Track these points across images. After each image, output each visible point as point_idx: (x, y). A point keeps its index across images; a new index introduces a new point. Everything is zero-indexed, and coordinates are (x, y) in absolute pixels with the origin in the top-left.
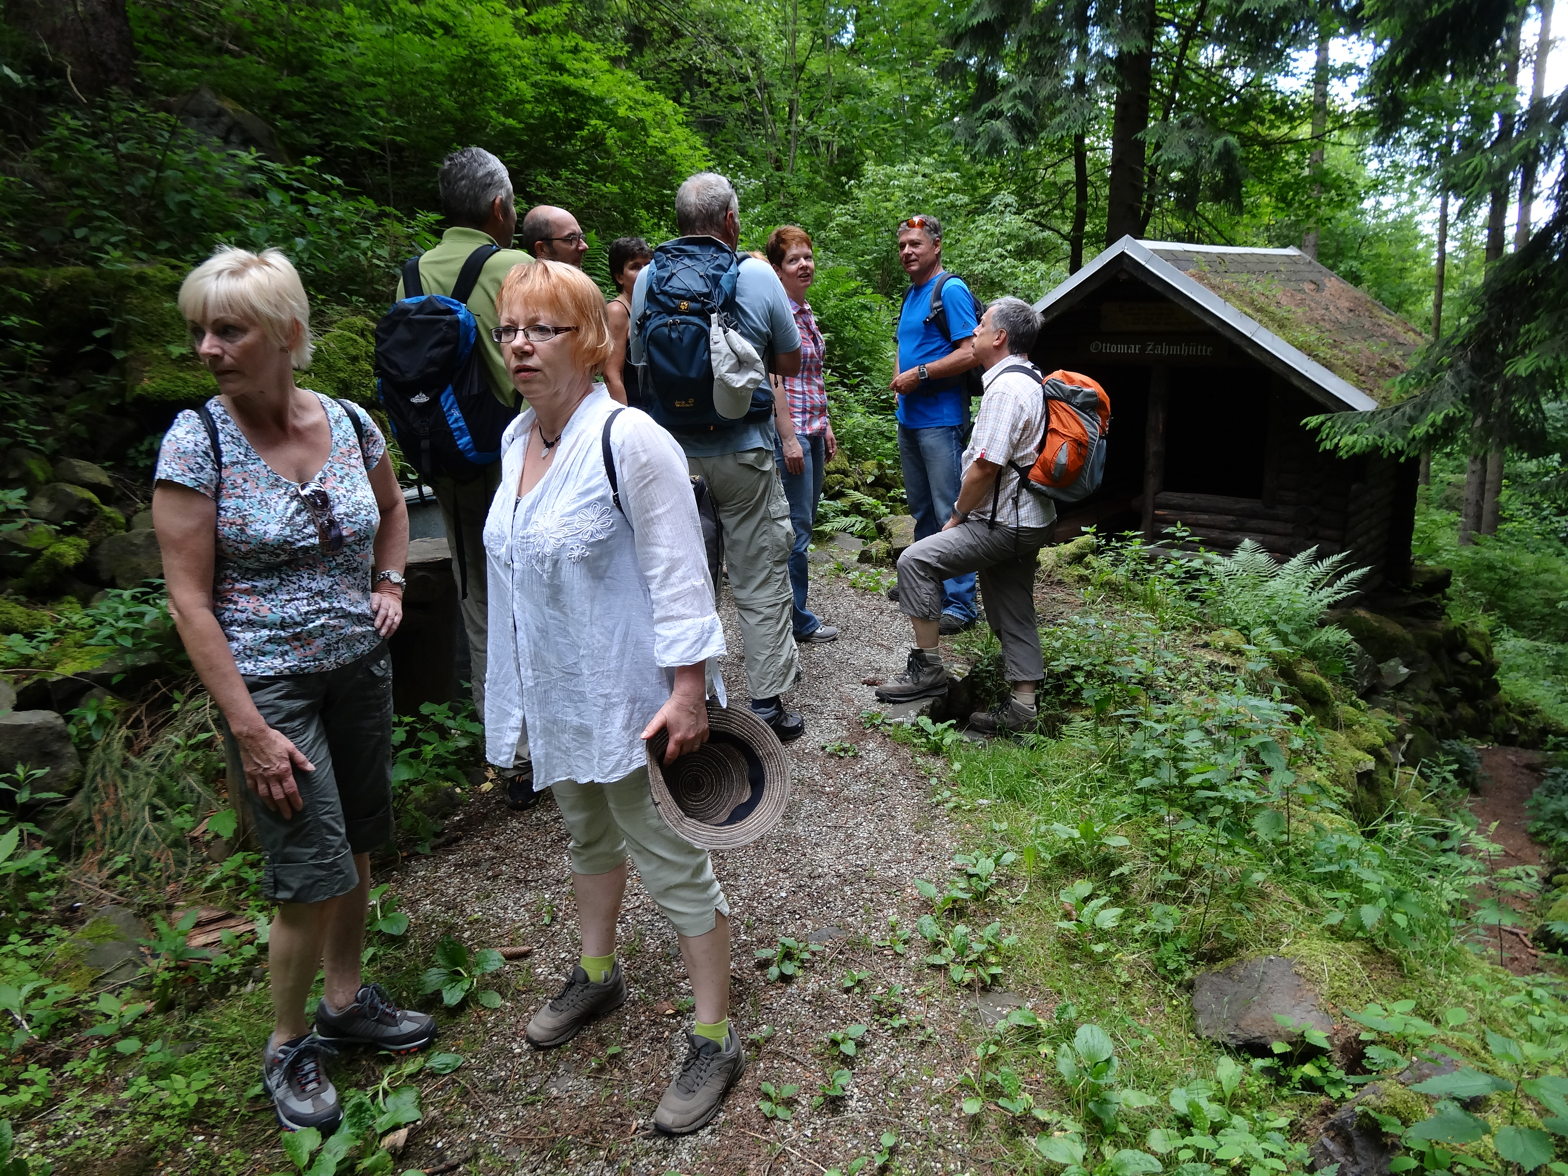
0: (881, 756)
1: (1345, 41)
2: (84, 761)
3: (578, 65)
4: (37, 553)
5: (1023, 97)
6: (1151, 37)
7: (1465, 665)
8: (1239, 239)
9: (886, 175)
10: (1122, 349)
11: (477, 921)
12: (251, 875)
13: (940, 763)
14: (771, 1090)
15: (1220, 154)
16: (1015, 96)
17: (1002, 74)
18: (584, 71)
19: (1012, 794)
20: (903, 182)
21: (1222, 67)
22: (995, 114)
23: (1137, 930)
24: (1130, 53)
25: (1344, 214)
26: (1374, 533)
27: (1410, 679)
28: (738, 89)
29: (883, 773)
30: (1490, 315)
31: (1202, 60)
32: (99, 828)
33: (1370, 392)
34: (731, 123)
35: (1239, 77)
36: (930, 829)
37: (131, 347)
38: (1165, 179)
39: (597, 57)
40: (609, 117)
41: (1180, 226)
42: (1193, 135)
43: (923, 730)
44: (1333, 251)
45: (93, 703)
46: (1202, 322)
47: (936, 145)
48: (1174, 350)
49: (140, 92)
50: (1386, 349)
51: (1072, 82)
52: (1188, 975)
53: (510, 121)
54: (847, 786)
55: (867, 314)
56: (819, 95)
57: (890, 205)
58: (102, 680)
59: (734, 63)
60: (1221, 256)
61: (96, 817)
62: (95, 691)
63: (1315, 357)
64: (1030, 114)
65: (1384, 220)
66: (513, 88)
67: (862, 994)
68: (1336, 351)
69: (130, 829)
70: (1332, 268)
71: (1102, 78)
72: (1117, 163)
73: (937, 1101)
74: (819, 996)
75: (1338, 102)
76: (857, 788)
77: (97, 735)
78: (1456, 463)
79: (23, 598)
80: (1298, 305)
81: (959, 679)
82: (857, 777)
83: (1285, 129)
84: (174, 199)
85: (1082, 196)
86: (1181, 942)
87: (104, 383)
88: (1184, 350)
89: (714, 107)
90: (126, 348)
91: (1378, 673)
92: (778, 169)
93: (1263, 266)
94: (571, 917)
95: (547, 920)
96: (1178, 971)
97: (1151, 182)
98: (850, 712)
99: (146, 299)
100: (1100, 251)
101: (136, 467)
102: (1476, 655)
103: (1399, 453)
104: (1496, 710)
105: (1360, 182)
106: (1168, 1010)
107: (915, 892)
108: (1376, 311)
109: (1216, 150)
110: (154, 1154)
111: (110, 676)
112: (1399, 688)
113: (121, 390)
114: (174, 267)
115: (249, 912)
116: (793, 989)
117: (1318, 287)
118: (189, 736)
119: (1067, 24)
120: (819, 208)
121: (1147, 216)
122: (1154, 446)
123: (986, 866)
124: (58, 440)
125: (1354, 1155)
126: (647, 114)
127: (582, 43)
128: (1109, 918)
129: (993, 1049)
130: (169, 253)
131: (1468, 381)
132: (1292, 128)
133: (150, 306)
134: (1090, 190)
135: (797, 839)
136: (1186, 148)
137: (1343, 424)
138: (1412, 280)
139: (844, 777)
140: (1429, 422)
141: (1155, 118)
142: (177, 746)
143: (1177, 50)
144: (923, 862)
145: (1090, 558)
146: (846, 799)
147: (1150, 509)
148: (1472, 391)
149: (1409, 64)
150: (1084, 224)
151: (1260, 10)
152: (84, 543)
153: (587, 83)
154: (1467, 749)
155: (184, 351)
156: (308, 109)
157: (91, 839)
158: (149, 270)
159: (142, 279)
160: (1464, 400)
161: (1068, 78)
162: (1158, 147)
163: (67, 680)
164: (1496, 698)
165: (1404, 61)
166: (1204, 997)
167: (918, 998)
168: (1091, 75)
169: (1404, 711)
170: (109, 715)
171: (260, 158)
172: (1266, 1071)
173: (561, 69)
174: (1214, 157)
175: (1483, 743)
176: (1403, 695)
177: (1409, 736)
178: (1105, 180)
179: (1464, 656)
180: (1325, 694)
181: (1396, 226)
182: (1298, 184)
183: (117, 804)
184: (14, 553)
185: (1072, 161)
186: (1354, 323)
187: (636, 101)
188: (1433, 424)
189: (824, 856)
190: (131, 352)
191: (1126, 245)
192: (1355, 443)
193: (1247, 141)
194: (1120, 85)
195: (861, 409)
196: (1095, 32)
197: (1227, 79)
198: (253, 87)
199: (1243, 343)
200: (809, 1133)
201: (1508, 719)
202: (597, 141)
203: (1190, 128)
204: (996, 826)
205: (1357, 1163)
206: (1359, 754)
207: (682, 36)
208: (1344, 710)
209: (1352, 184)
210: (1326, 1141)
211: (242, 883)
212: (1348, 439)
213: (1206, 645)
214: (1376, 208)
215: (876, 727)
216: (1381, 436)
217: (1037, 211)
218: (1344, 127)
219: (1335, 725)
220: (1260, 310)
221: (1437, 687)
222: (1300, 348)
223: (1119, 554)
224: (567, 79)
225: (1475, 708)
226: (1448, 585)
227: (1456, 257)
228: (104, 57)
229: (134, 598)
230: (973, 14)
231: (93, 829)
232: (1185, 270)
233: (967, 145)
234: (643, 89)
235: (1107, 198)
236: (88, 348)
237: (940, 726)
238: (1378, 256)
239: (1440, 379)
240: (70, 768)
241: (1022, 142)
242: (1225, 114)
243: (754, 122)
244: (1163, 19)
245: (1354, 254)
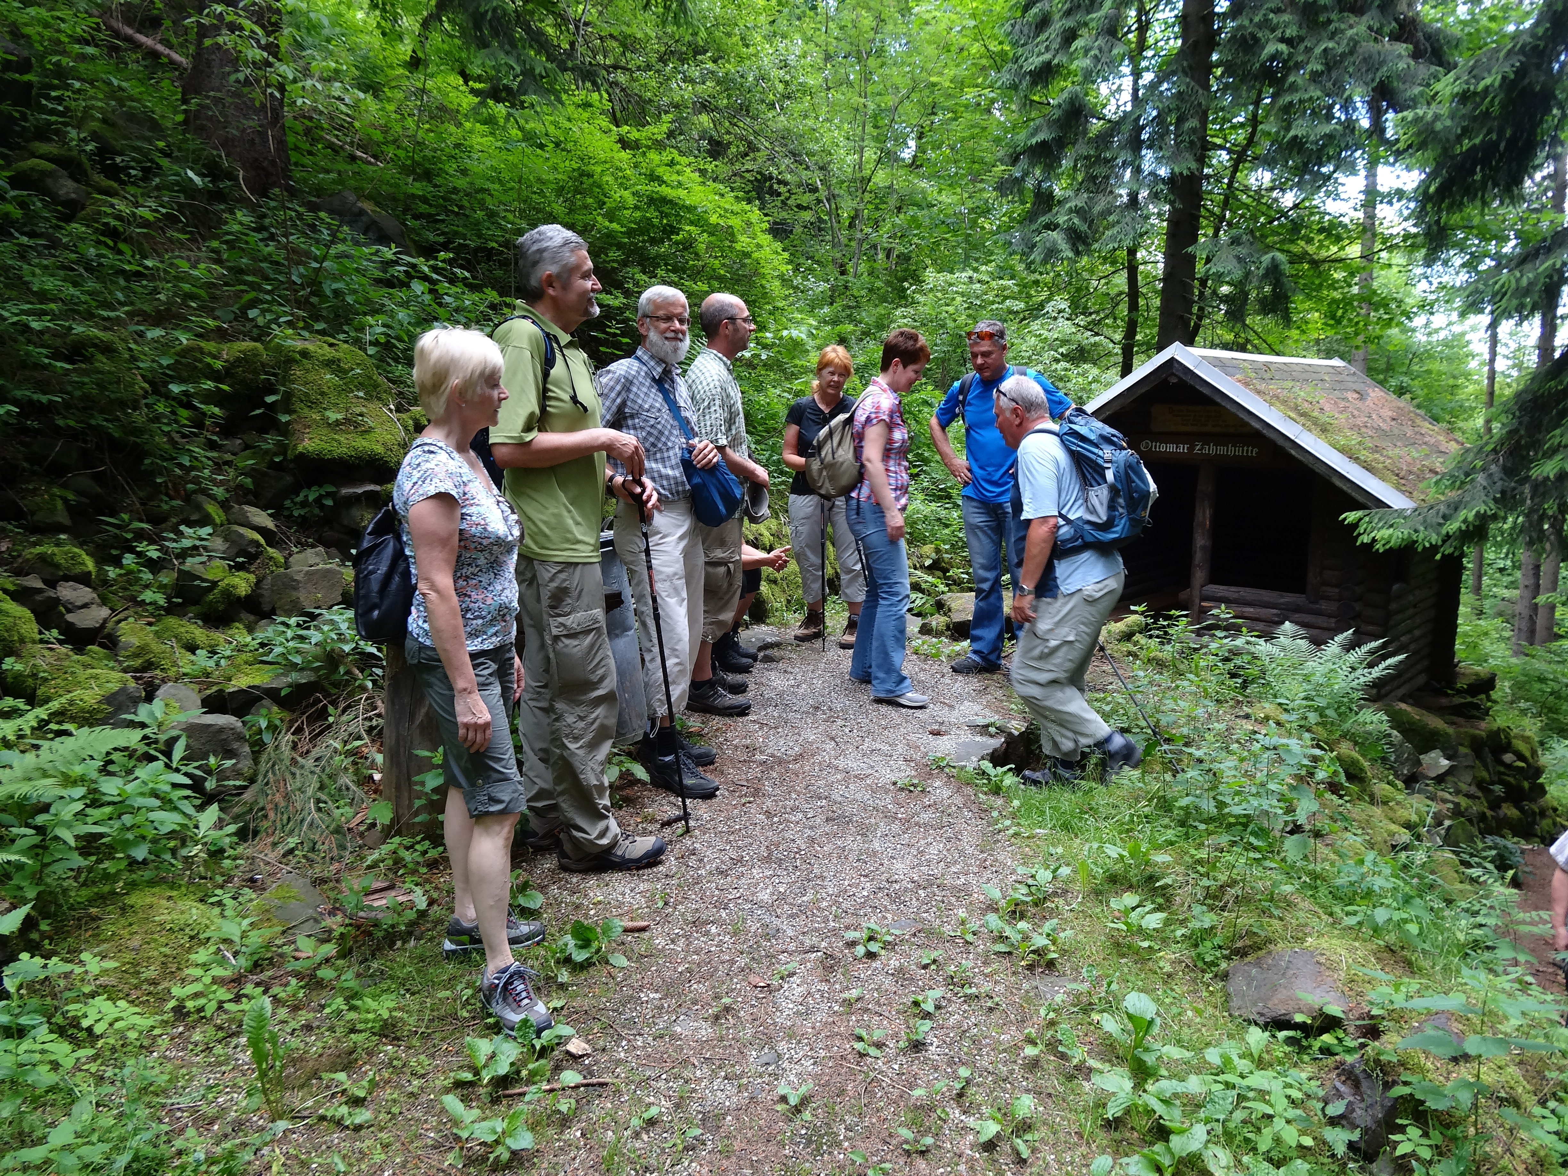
0: (946, 793)
1: (1392, 169)
2: (256, 761)
3: (675, 177)
4: (215, 584)
5: (1078, 211)
6: (1202, 160)
7: (1509, 766)
8: (1287, 351)
9: (946, 282)
10: (1171, 448)
11: (600, 902)
12: (407, 856)
13: (1000, 802)
14: (864, 1034)
15: (1267, 269)
16: (1071, 211)
17: (1057, 191)
18: (679, 182)
19: (1066, 827)
20: (961, 288)
21: (1272, 189)
22: (1051, 226)
23: (1179, 933)
24: (1181, 174)
25: (1394, 331)
26: (1417, 633)
27: (1450, 771)
28: (807, 199)
29: (949, 806)
30: (1520, 423)
31: (1252, 181)
32: (272, 815)
33: (1410, 494)
34: (798, 230)
35: (1288, 199)
36: (992, 849)
37: (295, 411)
38: (1215, 293)
39: (688, 170)
40: (700, 222)
41: (1229, 337)
42: (1242, 251)
43: (984, 773)
44: (1384, 366)
45: (264, 711)
46: (1247, 424)
47: (992, 254)
48: (1222, 450)
49: (293, 193)
50: (1427, 456)
51: (1125, 199)
52: (1224, 965)
53: (615, 226)
54: (918, 815)
55: (926, 409)
56: (882, 206)
57: (951, 309)
58: (272, 694)
59: (805, 175)
60: (1267, 365)
61: (269, 806)
62: (264, 702)
63: (1356, 460)
64: (1084, 227)
65: (1435, 338)
66: (617, 196)
67: (938, 971)
68: (1377, 456)
69: (299, 818)
70: (1382, 383)
71: (1155, 196)
72: (1169, 277)
73: (1005, 1051)
74: (901, 970)
75: (1386, 223)
76: (925, 817)
77: (267, 738)
78: (1510, 579)
79: (200, 622)
80: (1341, 412)
81: (1016, 733)
82: (926, 808)
83: (1334, 249)
84: (329, 287)
85: (1133, 306)
86: (1217, 941)
87: (270, 441)
88: (1231, 451)
89: (784, 214)
90: (290, 412)
91: (1419, 763)
92: (843, 273)
93: (1307, 376)
94: (681, 903)
95: (660, 904)
96: (1214, 964)
97: (1201, 294)
98: (918, 756)
99: (307, 371)
100: (1150, 357)
101: (292, 515)
102: (1521, 757)
103: (1434, 549)
104: (1543, 813)
105: (1410, 301)
106: (1205, 994)
107: (982, 898)
108: (1418, 421)
109: (1264, 265)
110: (354, 1056)
111: (279, 690)
112: (1440, 779)
113: (282, 449)
114: (331, 345)
115: (407, 885)
116: (876, 964)
117: (1362, 396)
118: (345, 743)
119: (1121, 147)
120: (881, 310)
121: (1197, 327)
122: (1201, 541)
123: (1044, 876)
124: (227, 490)
125: (1361, 1095)
126: (735, 222)
127: (678, 158)
128: (1154, 921)
129: (1052, 1015)
130: (323, 333)
131: (1499, 484)
132: (1342, 248)
133: (311, 377)
134: (1141, 302)
135: (875, 853)
136: (1235, 262)
137: (1380, 520)
138: (1463, 397)
139: (914, 807)
140: (1461, 518)
141: (1205, 235)
142: (336, 751)
143: (1228, 172)
144: (987, 874)
145: (1137, 637)
146: (917, 824)
147: (1197, 601)
148: (1503, 492)
149: (1443, 191)
150: (1134, 334)
151: (1308, 136)
152: (252, 578)
153: (682, 193)
154: (1509, 844)
155: (340, 416)
156: (433, 211)
157: (265, 824)
158: (311, 347)
159: (305, 354)
160: (1495, 500)
161: (1121, 196)
162: (1208, 260)
163: (242, 691)
164: (1542, 802)
165: (1437, 190)
166: (1238, 983)
167: (986, 976)
168: (1144, 194)
169: (1444, 801)
170: (278, 722)
171: (399, 253)
172: (1289, 1041)
173: (661, 181)
174: (1261, 272)
175: (1528, 842)
176: (1443, 786)
177: (1447, 823)
178: (1156, 292)
179: (1508, 758)
180: (1362, 770)
181: (1446, 343)
182: (1347, 302)
183: (287, 797)
184: (197, 582)
185: (1125, 274)
186: (1396, 432)
187: (726, 210)
188: (1465, 521)
189: (899, 866)
190: (294, 416)
191: (1176, 351)
192: (1391, 536)
193: (1296, 259)
194: (1171, 203)
195: (921, 496)
196: (1148, 155)
197: (1276, 200)
198: (385, 189)
199: (1287, 446)
200: (896, 1067)
201: (1555, 824)
202: (688, 245)
203: (1239, 244)
204: (1052, 850)
205: (1363, 1100)
206: (1394, 827)
207: (758, 150)
208: (1381, 788)
209: (1400, 302)
210: (1338, 1085)
211: (398, 862)
212: (1386, 533)
213: (1247, 717)
214: (1427, 325)
215: (941, 769)
216: (1416, 531)
217: (1089, 319)
218: (1391, 248)
219: (1373, 800)
220: (1303, 415)
221: (1481, 785)
222: (1342, 451)
223: (1166, 633)
224: (665, 190)
225: (1521, 809)
226: (1493, 687)
227: (1509, 376)
228: (265, 164)
229: (298, 625)
230: (1033, 135)
231: (266, 816)
232: (1232, 375)
233: (1023, 254)
234: (732, 200)
235: (1158, 309)
236: (258, 412)
237: (1000, 770)
238: (1429, 372)
239: (1473, 480)
240: (246, 765)
241: (1078, 253)
242: (1275, 233)
243: (820, 229)
244: (1215, 144)
245: (1404, 369)
